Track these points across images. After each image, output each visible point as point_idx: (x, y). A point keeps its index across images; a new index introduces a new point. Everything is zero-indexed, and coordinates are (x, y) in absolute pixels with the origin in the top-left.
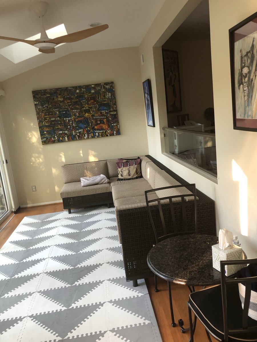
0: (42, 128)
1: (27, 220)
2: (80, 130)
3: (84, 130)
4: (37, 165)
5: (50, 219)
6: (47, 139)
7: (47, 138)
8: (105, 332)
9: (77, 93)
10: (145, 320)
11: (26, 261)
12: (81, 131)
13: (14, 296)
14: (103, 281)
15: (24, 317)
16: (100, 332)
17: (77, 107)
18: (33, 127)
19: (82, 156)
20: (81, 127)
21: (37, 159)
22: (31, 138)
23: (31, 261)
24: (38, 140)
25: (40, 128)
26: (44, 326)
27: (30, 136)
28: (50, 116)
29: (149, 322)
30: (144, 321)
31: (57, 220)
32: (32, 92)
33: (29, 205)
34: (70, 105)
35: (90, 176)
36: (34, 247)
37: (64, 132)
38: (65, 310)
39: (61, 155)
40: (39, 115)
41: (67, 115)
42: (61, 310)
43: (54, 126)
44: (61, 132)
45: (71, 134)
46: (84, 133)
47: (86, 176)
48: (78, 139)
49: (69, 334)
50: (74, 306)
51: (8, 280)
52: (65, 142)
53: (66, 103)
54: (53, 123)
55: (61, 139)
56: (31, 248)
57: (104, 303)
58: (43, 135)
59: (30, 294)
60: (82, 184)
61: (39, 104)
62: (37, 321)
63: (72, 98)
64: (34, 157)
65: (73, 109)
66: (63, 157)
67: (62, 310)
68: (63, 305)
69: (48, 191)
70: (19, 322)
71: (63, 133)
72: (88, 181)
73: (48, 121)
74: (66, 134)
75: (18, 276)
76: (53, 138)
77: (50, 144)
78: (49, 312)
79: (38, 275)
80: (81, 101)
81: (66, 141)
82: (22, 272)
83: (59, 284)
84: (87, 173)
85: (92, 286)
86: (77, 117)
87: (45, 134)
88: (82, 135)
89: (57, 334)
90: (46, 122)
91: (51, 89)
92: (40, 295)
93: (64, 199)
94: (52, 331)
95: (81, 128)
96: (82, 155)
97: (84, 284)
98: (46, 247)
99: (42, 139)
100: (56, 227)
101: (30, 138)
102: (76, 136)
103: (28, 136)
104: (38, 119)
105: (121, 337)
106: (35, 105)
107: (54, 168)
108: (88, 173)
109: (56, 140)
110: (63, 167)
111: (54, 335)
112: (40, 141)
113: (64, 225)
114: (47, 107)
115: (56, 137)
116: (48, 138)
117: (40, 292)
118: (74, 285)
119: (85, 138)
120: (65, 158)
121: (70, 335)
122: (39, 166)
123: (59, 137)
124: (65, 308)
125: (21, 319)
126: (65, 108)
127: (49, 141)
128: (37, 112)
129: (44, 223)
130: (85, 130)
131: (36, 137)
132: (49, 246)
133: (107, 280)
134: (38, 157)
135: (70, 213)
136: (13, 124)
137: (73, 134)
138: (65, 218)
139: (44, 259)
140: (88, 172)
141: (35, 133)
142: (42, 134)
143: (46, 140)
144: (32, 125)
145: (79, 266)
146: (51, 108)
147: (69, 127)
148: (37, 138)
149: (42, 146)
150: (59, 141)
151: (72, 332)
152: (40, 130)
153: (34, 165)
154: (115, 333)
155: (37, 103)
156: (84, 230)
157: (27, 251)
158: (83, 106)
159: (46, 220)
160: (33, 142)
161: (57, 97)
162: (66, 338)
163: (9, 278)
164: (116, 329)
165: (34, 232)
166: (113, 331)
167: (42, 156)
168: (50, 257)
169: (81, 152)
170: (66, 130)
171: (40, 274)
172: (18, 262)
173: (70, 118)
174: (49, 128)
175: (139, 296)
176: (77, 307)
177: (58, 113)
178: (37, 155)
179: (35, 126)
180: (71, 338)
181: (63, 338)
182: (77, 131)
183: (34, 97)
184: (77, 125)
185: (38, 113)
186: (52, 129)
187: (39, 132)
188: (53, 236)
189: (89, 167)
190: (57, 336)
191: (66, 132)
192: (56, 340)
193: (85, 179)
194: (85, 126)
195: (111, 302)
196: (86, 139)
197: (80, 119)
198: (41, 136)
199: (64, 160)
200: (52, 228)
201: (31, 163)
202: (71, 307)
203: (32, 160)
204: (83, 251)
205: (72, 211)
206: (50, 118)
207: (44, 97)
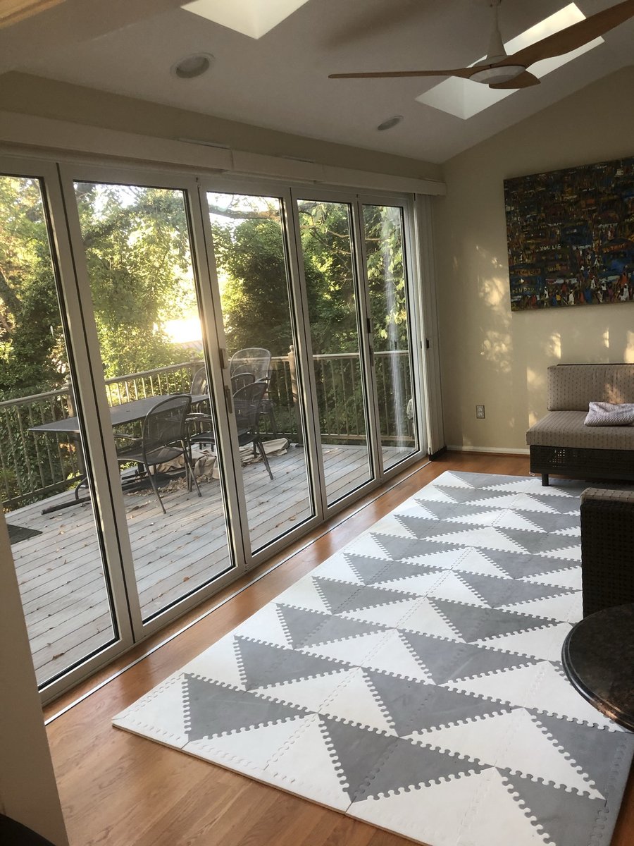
0: (516, 270)
1: (448, 478)
2: (611, 278)
3: (621, 277)
4: (494, 358)
5: (494, 488)
6: (523, 298)
7: (524, 296)
8: (487, 766)
9: (618, 178)
10: (592, 787)
11: (406, 562)
12: (614, 280)
13: (355, 620)
14: (541, 660)
15: (354, 666)
16: (477, 760)
17: (612, 215)
18: (496, 267)
19: (608, 346)
20: (615, 269)
21: (495, 344)
22: (488, 293)
23: (415, 564)
24: (502, 300)
25: (510, 269)
26: (379, 697)
27: (487, 289)
28: (539, 241)
29: (601, 797)
30: (590, 790)
31: (510, 493)
32: (505, 183)
33: (466, 448)
34: (594, 211)
35: (618, 400)
36: (434, 539)
37: (567, 281)
38: (430, 685)
39: (554, 338)
40: (513, 238)
41: (580, 239)
42: (422, 681)
43: (546, 266)
44: (561, 281)
45: (586, 288)
46: (620, 285)
47: (607, 400)
48: (601, 301)
49: (415, 733)
50: (451, 685)
51: (360, 589)
52: (567, 306)
53: (584, 206)
54: (544, 258)
55: (558, 298)
56: (428, 539)
57: (516, 707)
58: (516, 286)
59: (383, 629)
60: (588, 419)
61: (516, 212)
62: (371, 683)
63: (600, 193)
64: (489, 340)
65: (599, 222)
66: (558, 343)
67: (424, 684)
68: (430, 674)
69: (512, 423)
70: (342, 670)
71: (565, 283)
72: (606, 414)
73: (531, 254)
74: (572, 286)
75: (379, 585)
76: (538, 296)
77: (530, 309)
78: (399, 675)
79: (414, 597)
80: (626, 200)
81: (569, 306)
82: (389, 581)
83: (443, 630)
84: (610, 392)
85: (509, 661)
86: (606, 242)
87: (520, 285)
88: (613, 291)
89: (393, 723)
90: (528, 255)
91: (549, 174)
92: (400, 636)
93: (533, 448)
94: (387, 713)
95: (614, 272)
96: (607, 343)
97: (495, 650)
98: (457, 547)
99: (512, 296)
100: (500, 509)
101: (486, 294)
102: (599, 292)
103: (483, 288)
104: (509, 248)
105: (516, 794)
106: (508, 213)
107: (532, 368)
108: (613, 393)
109: (546, 300)
110: (552, 369)
111: (389, 721)
112: (508, 301)
113: (517, 509)
114: (534, 218)
115: (546, 292)
116: (526, 295)
117: (402, 631)
118: (473, 643)
119: (623, 298)
120: (561, 347)
121: (415, 737)
122: (498, 361)
123: (552, 296)
124: (431, 682)
125: (347, 667)
126: (579, 220)
127: (528, 303)
128: (508, 230)
129: (478, 494)
130: (625, 277)
131: (500, 293)
132: (463, 546)
133: (550, 661)
134: (499, 341)
135: (545, 483)
136: (455, 259)
137: (592, 287)
138: (529, 494)
139: (440, 570)
140: (615, 390)
141: (498, 282)
142: (514, 285)
143: (522, 301)
144: (494, 262)
145: (504, 608)
146: (543, 220)
147: (582, 268)
148: (503, 293)
149: (510, 314)
150: (553, 304)
151: (421, 733)
152: (510, 275)
153: (488, 359)
154: (506, 779)
155: (513, 208)
156: (558, 532)
157: (418, 542)
158: (629, 212)
159: (484, 488)
160: (493, 303)
161: (563, 192)
162: (406, 738)
163: (363, 584)
164: (513, 773)
165: (449, 509)
166: (505, 772)
167: (508, 339)
168: (455, 569)
169: (607, 335)
170: (574, 277)
171: (420, 596)
172: (391, 559)
173: (587, 247)
174: (533, 270)
175: (609, 730)
176: (455, 690)
177: (558, 232)
178: (496, 334)
179: (500, 265)
180: (414, 743)
181: (400, 736)
182: (604, 281)
183: (507, 194)
184: (604, 262)
185: (510, 235)
186: (539, 272)
187: (508, 281)
188: (482, 527)
189: (619, 376)
190: (391, 727)
191: (574, 281)
192: (386, 732)
193: (601, 407)
194: (626, 266)
195: (533, 711)
196: (623, 301)
197: (616, 247)
198: (511, 290)
199: (558, 352)
200: (490, 509)
201: (482, 351)
202: (443, 685)
203: (484, 345)
204: (529, 579)
205: (551, 480)
206: (538, 245)
207: (531, 193)
